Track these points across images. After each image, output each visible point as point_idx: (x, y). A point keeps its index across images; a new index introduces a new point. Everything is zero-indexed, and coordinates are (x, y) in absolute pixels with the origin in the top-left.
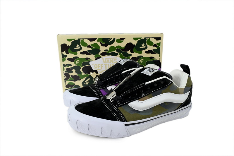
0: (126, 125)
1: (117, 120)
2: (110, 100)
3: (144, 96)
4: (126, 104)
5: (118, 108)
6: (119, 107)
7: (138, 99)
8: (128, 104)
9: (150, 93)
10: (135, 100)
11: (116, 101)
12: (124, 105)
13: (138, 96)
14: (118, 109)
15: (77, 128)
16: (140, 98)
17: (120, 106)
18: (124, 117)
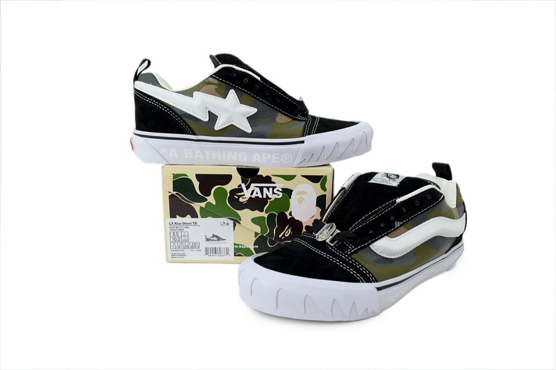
0: (379, 289)
1: (358, 281)
2: (328, 241)
3: (398, 227)
4: (365, 247)
5: (353, 256)
6: (352, 253)
7: (387, 235)
8: (371, 246)
9: (409, 220)
10: (382, 237)
11: (343, 243)
12: (362, 248)
13: (386, 227)
14: (353, 259)
15: (275, 308)
16: (391, 232)
17: (355, 252)
18: (370, 273)
